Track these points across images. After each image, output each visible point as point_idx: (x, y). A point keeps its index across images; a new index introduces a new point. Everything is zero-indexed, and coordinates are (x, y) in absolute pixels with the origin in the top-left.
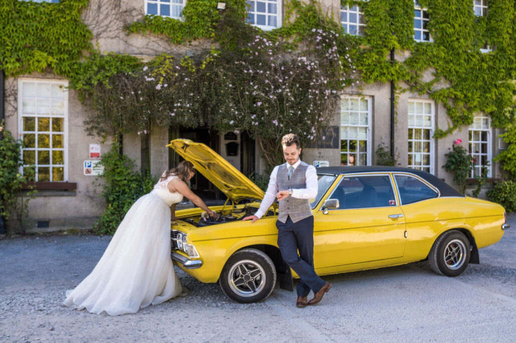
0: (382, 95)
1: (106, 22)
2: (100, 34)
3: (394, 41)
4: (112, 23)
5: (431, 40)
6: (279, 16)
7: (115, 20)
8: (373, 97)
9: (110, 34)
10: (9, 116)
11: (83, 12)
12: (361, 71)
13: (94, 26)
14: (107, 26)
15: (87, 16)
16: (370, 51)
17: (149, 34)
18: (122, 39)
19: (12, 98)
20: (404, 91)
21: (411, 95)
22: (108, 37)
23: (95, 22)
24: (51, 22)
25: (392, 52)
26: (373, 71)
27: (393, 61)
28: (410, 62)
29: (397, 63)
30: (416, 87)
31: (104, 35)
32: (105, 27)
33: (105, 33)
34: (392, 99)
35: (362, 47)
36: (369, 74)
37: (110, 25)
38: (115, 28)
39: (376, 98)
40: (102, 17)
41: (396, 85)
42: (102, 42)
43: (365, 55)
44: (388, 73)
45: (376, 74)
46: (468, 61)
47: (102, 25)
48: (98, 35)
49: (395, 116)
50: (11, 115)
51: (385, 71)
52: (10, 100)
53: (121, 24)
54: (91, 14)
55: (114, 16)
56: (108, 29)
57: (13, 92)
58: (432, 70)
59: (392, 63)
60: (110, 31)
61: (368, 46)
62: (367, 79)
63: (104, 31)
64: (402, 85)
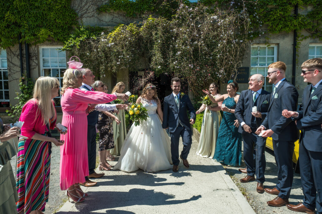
0: (286, 43)
1: (86, 7)
2: (83, 15)
4: (90, 7)
7: (92, 5)
8: (278, 44)
9: (89, 15)
10: (33, 69)
11: (72, 2)
12: (268, 25)
13: (79, 10)
14: (87, 9)
15: (75, 4)
16: (276, 9)
17: (113, 13)
18: (97, 17)
19: (34, 58)
20: (306, 38)
21: (312, 41)
22: (88, 17)
23: (79, 8)
25: (296, 7)
26: (278, 25)
27: (296, 15)
29: (300, 16)
31: (85, 15)
32: (86, 10)
33: (86, 14)
34: (295, 45)
35: (269, 7)
36: (274, 27)
37: (89, 9)
38: (92, 10)
39: (280, 45)
40: (83, 4)
41: (298, 34)
42: (84, 20)
43: (271, 13)
44: (291, 25)
45: (280, 26)
47: (84, 9)
48: (82, 16)
49: (297, 57)
50: (35, 68)
51: (289, 23)
52: (33, 60)
53: (95, 7)
54: (77, 3)
55: (91, 3)
56: (88, 12)
57: (35, 55)
59: (295, 17)
60: (89, 12)
61: (274, 5)
62: (272, 30)
63: (85, 13)
64: (304, 33)
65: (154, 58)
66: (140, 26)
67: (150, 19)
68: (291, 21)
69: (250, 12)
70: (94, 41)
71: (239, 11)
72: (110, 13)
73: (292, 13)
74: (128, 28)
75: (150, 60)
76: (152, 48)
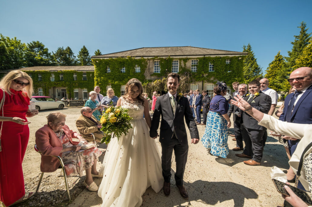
0: (201, 84)
3: (203, 72)
5: (214, 71)
6: (178, 70)
8: (198, 84)
15: (145, 74)
16: (197, 75)
20: (206, 82)
21: (208, 83)
24: (139, 76)
25: (203, 74)
27: (203, 76)
28: (207, 76)
30: (209, 81)
34: (203, 84)
35: (196, 74)
42: (147, 78)
45: (199, 79)
46: (223, 75)
47: (147, 75)
49: (203, 87)
53: (150, 75)
58: (213, 77)
61: (197, 74)
62: (196, 80)
64: (205, 81)
65: (165, 88)
66: (162, 80)
67: (164, 78)
68: (201, 78)
69: (190, 76)
70: (150, 84)
71: (187, 76)
72: (154, 76)
73: (202, 76)
74: (159, 80)
75: (164, 89)
76: (164, 86)
